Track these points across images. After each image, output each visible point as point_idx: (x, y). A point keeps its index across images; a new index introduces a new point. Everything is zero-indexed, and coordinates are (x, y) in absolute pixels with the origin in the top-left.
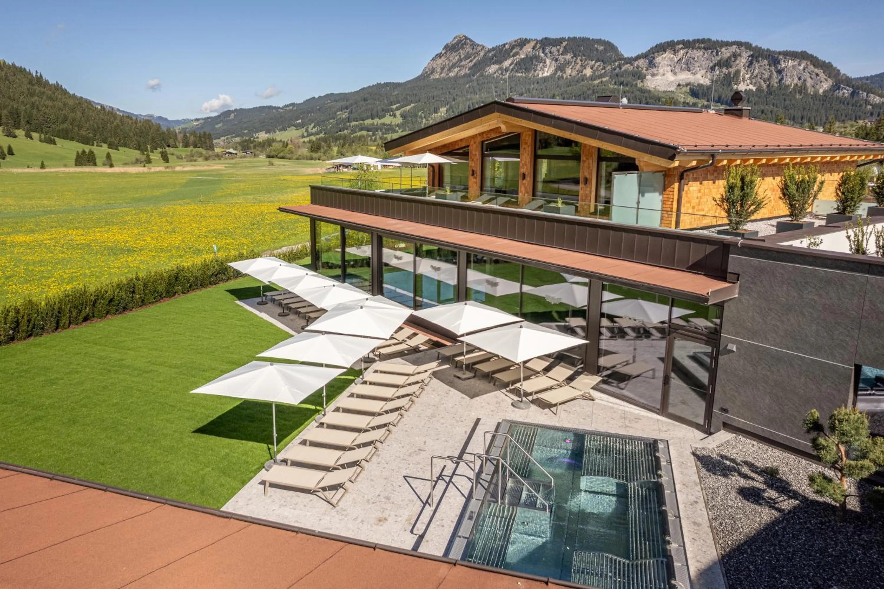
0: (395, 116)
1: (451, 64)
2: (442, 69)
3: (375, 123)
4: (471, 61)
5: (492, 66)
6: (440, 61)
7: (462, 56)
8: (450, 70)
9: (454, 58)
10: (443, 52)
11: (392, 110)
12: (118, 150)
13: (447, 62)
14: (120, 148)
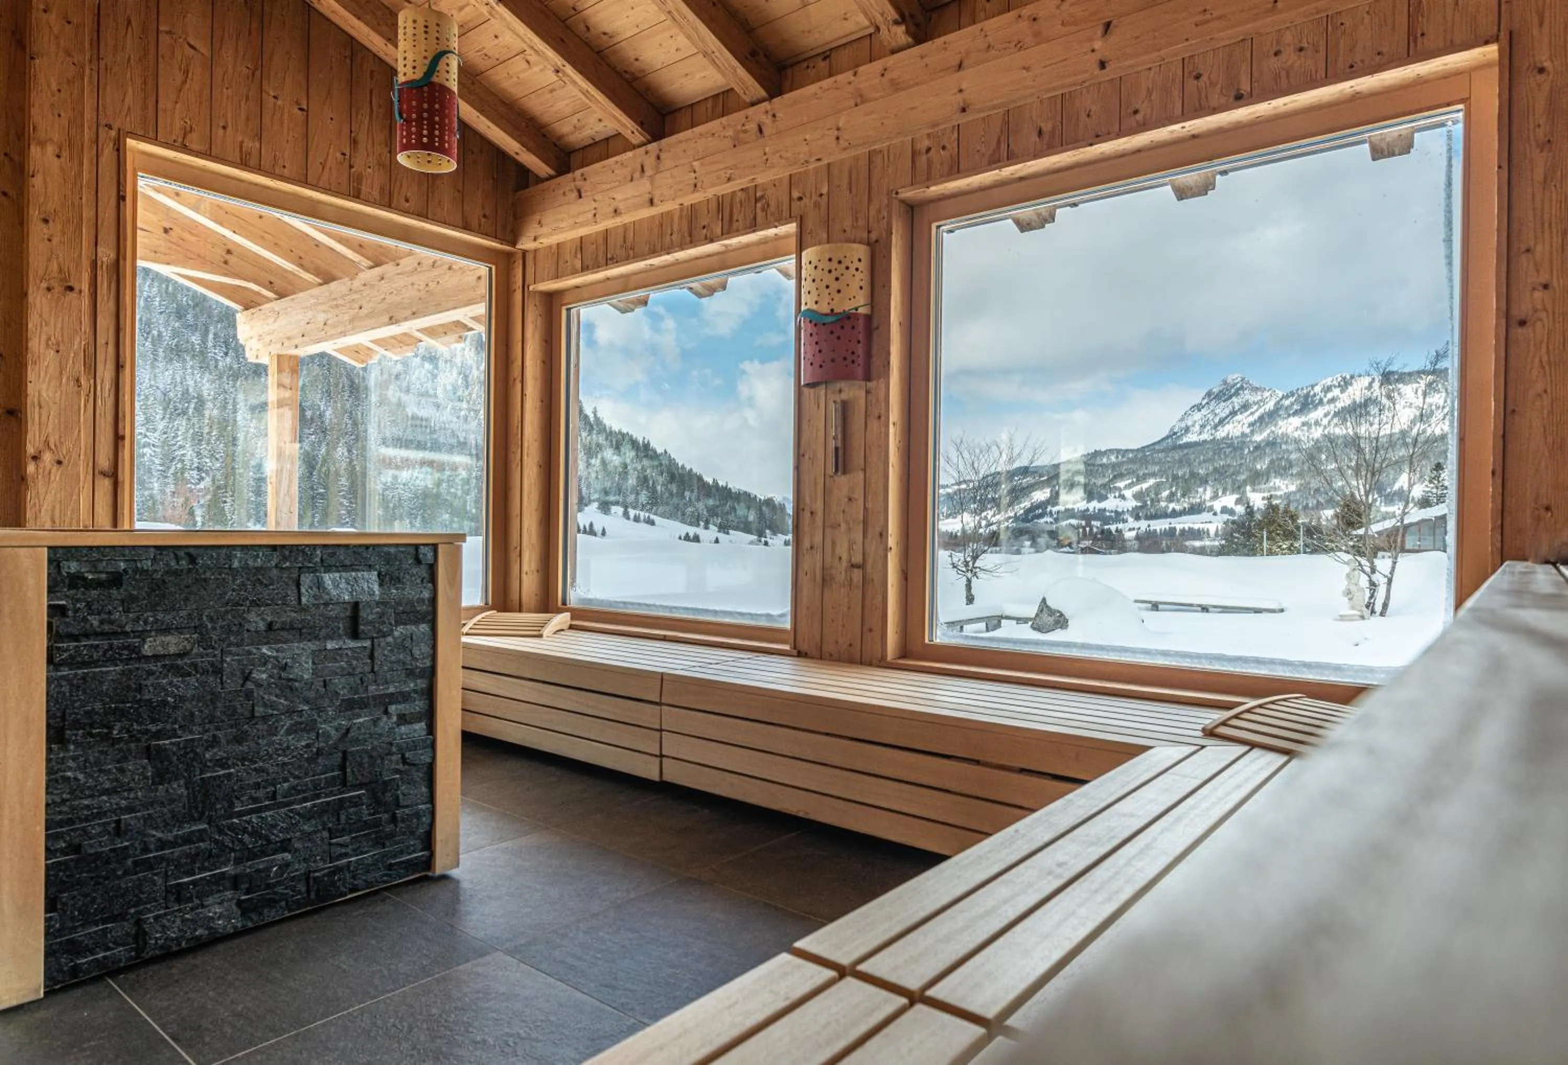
0: (1123, 497)
1: (1217, 420)
2: (1203, 426)
3: (1091, 509)
4: (1252, 413)
5: (1291, 419)
6: (1197, 416)
7: (1237, 407)
8: (1215, 427)
9: (1223, 409)
10: (1204, 402)
11: (1120, 489)
12: (728, 533)
13: (1211, 417)
14: (731, 531)
